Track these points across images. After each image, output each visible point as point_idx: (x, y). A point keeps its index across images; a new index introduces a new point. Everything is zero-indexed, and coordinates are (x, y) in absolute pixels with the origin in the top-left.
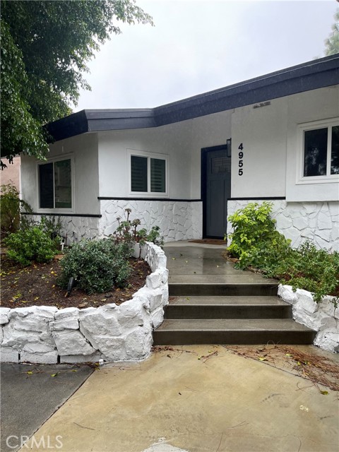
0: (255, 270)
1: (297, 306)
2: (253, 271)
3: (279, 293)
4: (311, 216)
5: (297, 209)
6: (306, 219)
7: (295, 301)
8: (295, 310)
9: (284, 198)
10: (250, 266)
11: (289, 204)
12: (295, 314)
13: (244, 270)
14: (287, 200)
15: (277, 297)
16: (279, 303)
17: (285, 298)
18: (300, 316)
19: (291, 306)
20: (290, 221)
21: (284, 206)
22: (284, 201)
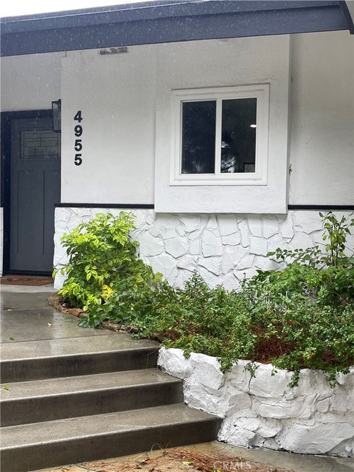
0: (115, 326)
1: (191, 382)
2: (112, 329)
3: (160, 363)
4: (192, 236)
5: (171, 225)
6: (184, 240)
7: (188, 374)
8: (188, 388)
9: (152, 207)
10: (107, 320)
11: (159, 216)
12: (187, 394)
13: (97, 327)
14: (157, 209)
15: (157, 370)
16: (161, 380)
17: (172, 369)
18: (196, 397)
19: (182, 382)
20: (161, 243)
21: (150, 220)
22: (151, 211)
